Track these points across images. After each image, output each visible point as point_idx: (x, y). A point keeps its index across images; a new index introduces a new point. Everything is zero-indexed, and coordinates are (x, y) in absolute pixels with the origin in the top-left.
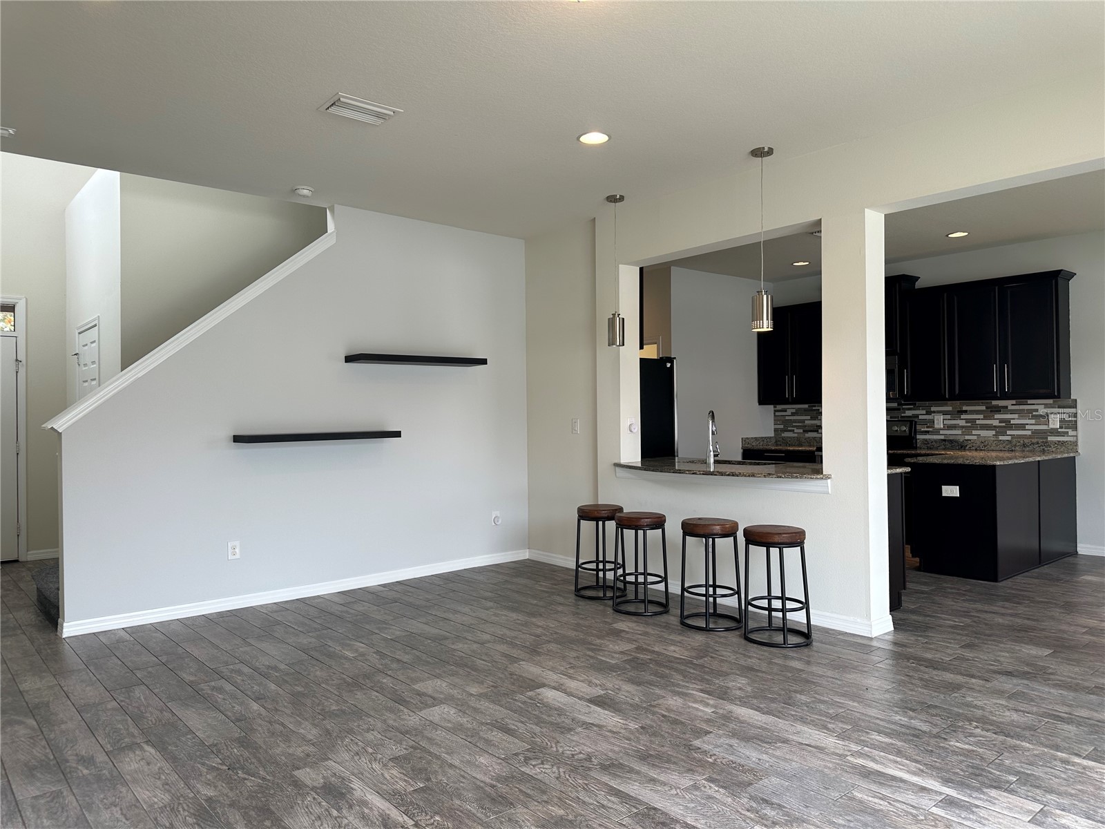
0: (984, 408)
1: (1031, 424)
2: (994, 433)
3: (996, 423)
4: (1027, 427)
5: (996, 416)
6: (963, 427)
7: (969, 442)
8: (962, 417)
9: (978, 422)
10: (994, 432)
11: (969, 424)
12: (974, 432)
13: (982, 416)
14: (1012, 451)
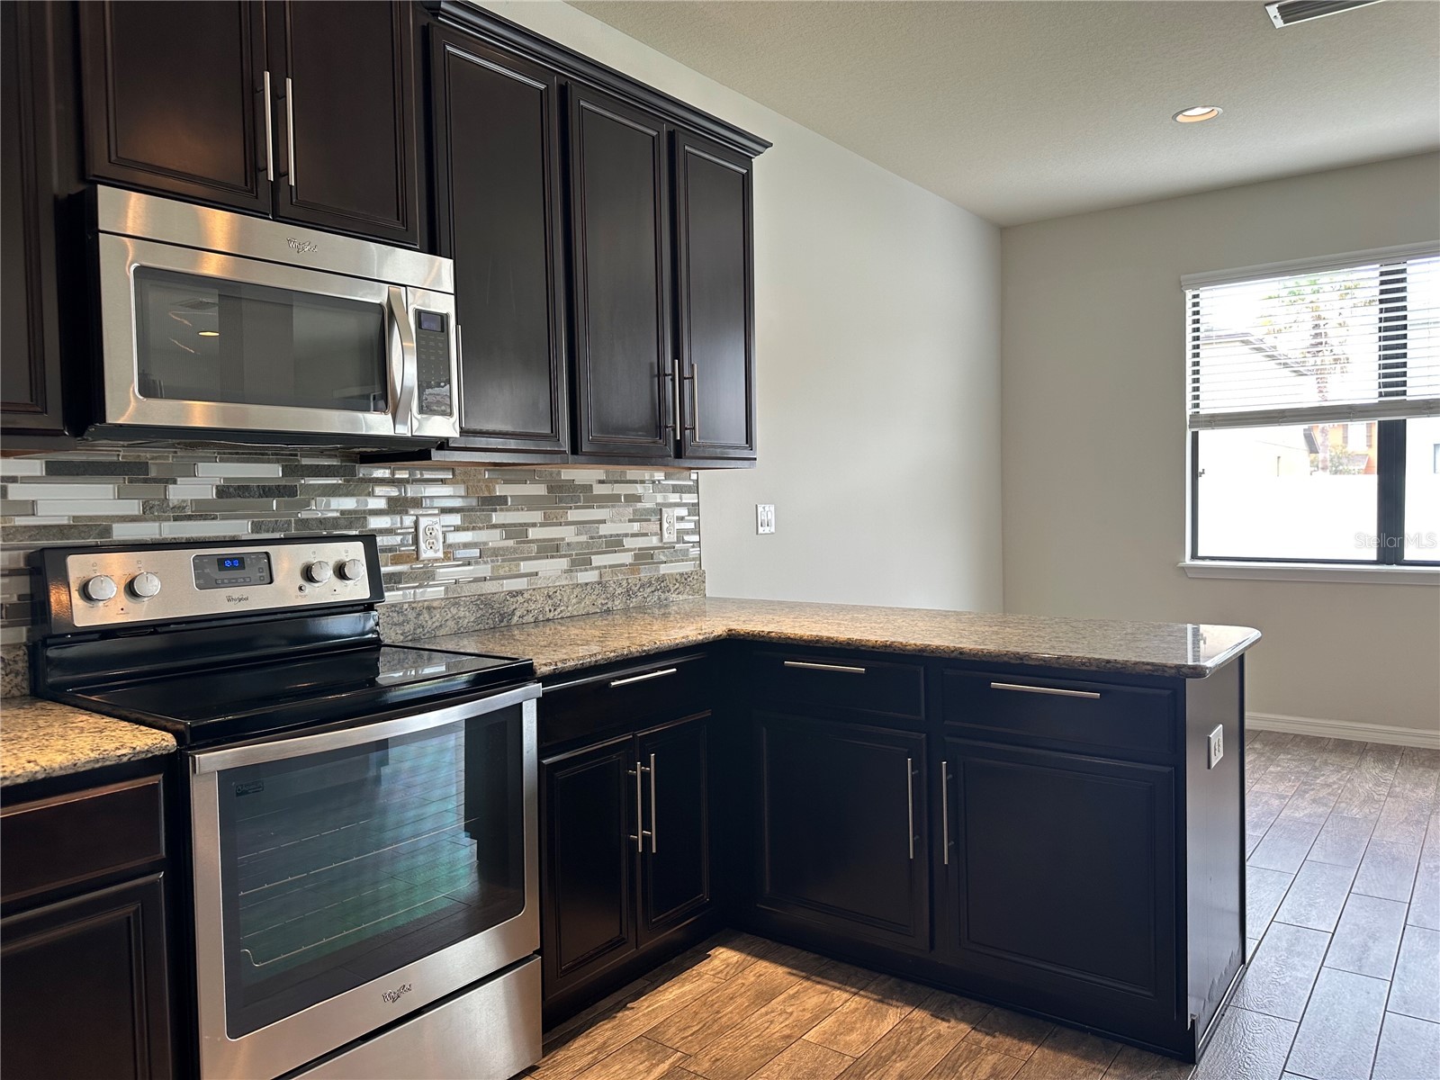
0: (540, 490)
1: (634, 535)
2: (566, 568)
3: (567, 534)
4: (628, 543)
5: (573, 515)
6: (496, 552)
7: (520, 599)
8: (496, 518)
9: (533, 533)
10: (563, 563)
11: (511, 543)
12: (525, 567)
13: (537, 516)
14: (608, 611)
